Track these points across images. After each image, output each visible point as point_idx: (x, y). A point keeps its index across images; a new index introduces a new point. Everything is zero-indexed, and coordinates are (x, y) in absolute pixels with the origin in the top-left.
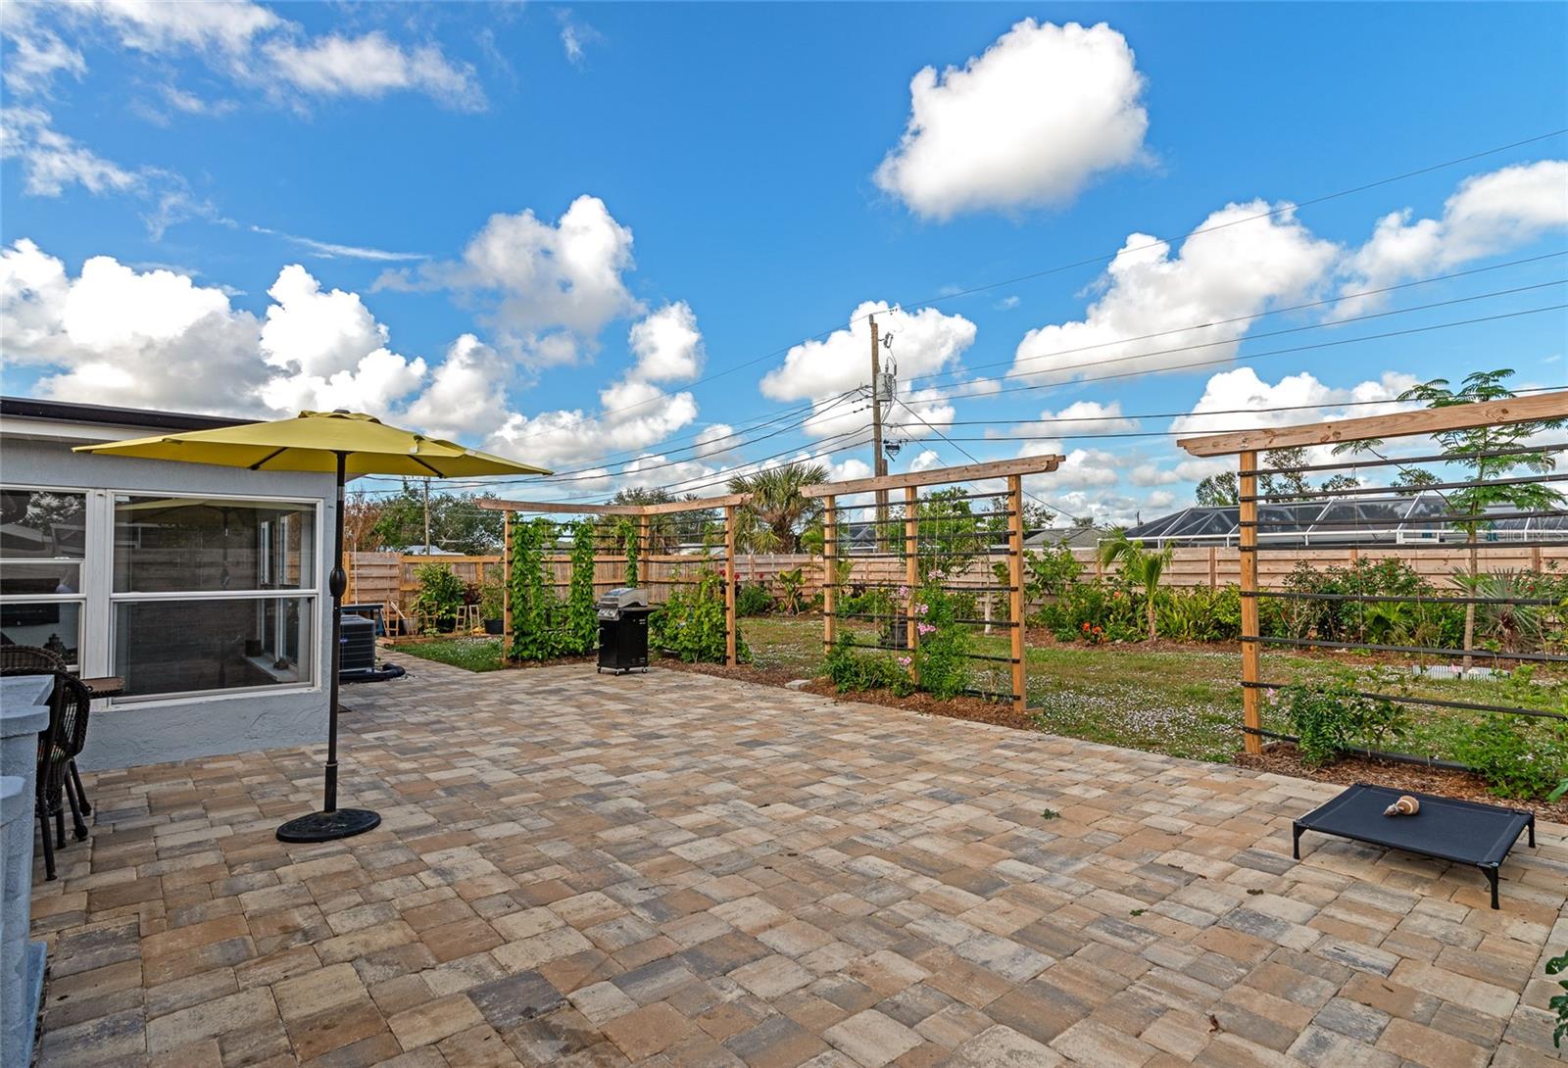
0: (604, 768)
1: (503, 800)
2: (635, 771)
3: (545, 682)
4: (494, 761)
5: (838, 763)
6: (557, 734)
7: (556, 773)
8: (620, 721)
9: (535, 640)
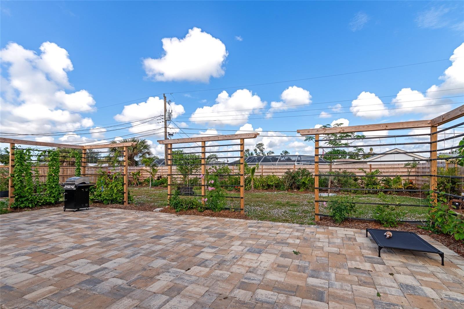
0: (90, 261)
1: (26, 297)
2: (108, 260)
3: (36, 217)
4: (13, 268)
5: (201, 241)
6: (52, 245)
7: (61, 269)
8: (86, 233)
9: (28, 199)
